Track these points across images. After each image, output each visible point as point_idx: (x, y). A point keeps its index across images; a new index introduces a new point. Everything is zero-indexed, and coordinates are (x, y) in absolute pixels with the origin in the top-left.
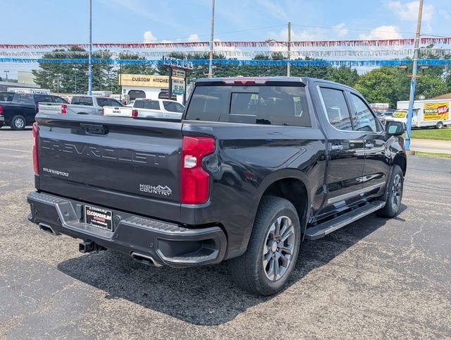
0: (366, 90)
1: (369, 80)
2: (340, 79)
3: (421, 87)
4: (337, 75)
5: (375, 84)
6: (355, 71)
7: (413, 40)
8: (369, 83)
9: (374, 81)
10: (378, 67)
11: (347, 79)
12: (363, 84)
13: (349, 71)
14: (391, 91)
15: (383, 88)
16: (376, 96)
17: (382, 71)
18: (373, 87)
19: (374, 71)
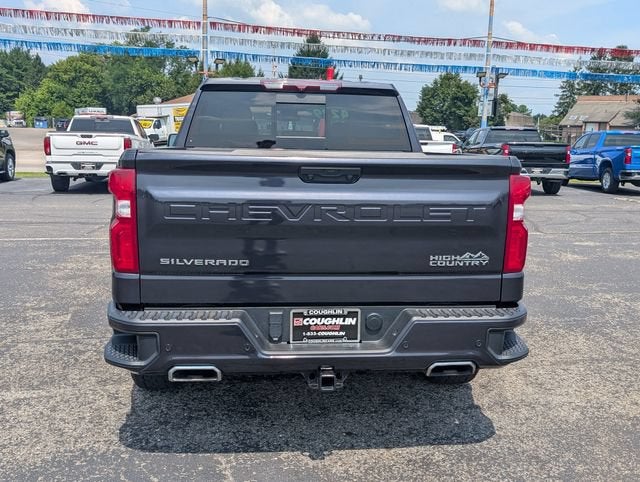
0: (62, 88)
1: (65, 72)
2: (15, 70)
3: (141, 85)
4: (8, 63)
5: (74, 79)
6: (38, 58)
7: (199, 23)
8: (66, 77)
9: (73, 74)
10: (75, 54)
11: (25, 70)
12: (56, 78)
13: (28, 57)
14: (100, 90)
15: (88, 86)
16: (79, 97)
17: (82, 59)
18: (71, 83)
19: (71, 60)
